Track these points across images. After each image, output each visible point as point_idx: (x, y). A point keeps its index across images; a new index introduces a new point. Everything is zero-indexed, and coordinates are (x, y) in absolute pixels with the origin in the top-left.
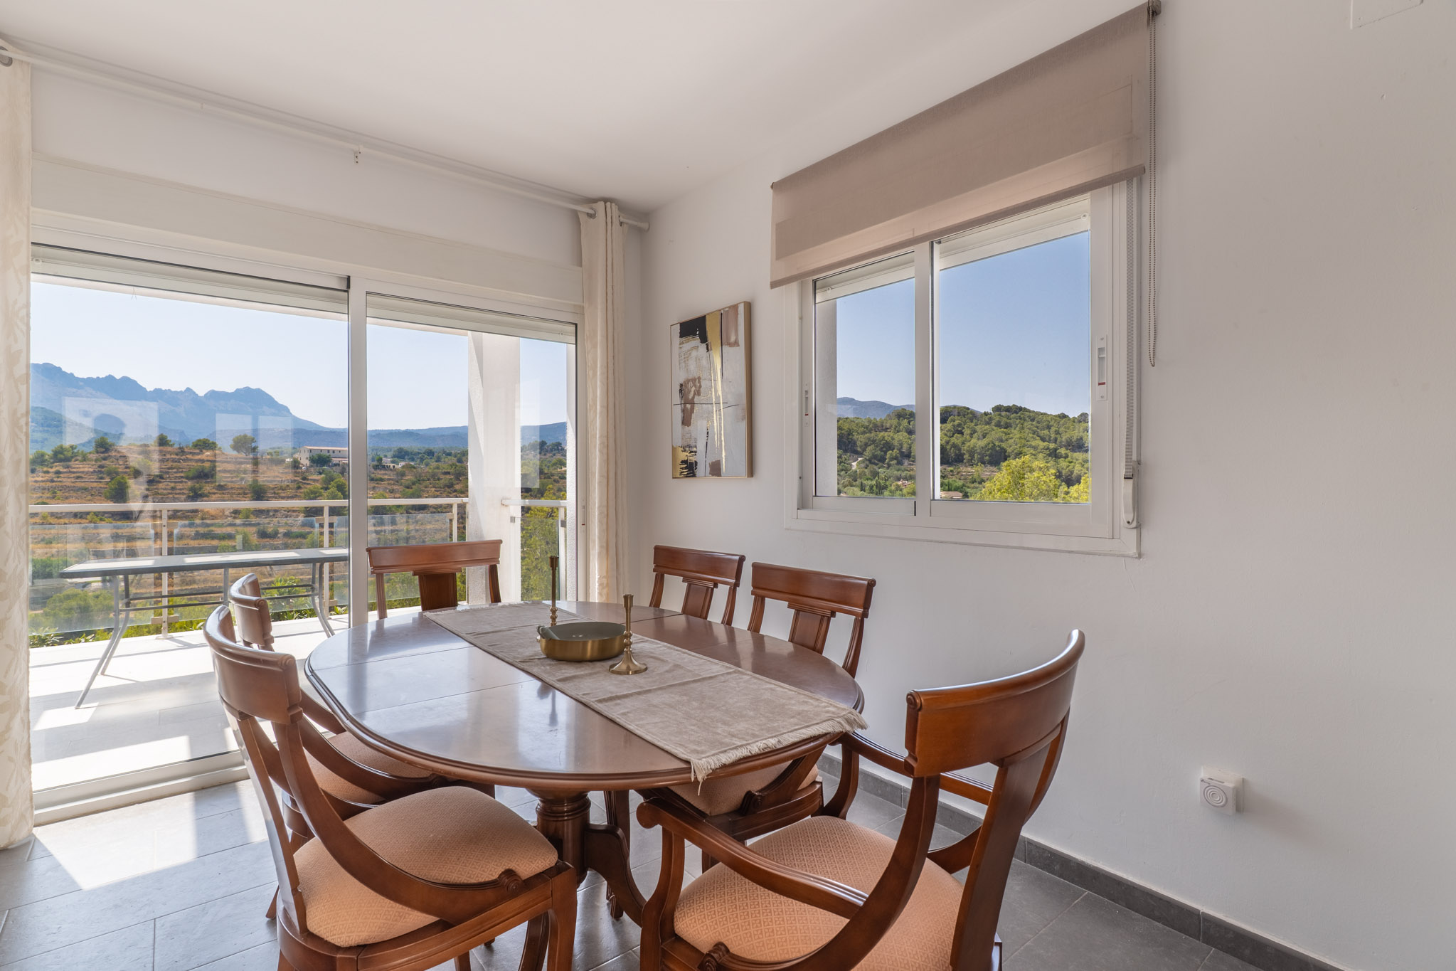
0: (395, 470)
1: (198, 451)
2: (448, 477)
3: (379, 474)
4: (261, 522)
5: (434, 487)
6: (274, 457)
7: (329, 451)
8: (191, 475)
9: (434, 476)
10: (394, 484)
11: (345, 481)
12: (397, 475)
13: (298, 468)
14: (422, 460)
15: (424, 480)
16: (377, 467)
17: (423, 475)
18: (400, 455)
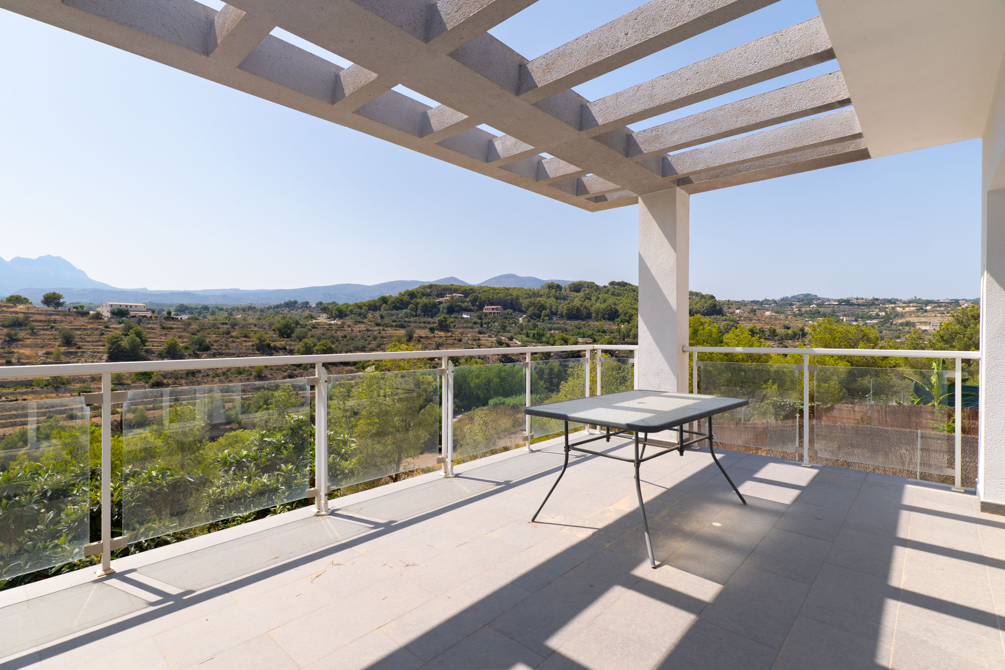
0: (183, 321)
1: (12, 305)
2: (225, 326)
3: (170, 324)
5: (215, 334)
6: (80, 310)
7: (127, 306)
8: (6, 324)
9: (214, 325)
10: (182, 332)
11: (142, 329)
12: (184, 324)
13: (101, 319)
14: (200, 314)
15: (206, 329)
16: (167, 319)
17: (206, 325)
18: (183, 309)
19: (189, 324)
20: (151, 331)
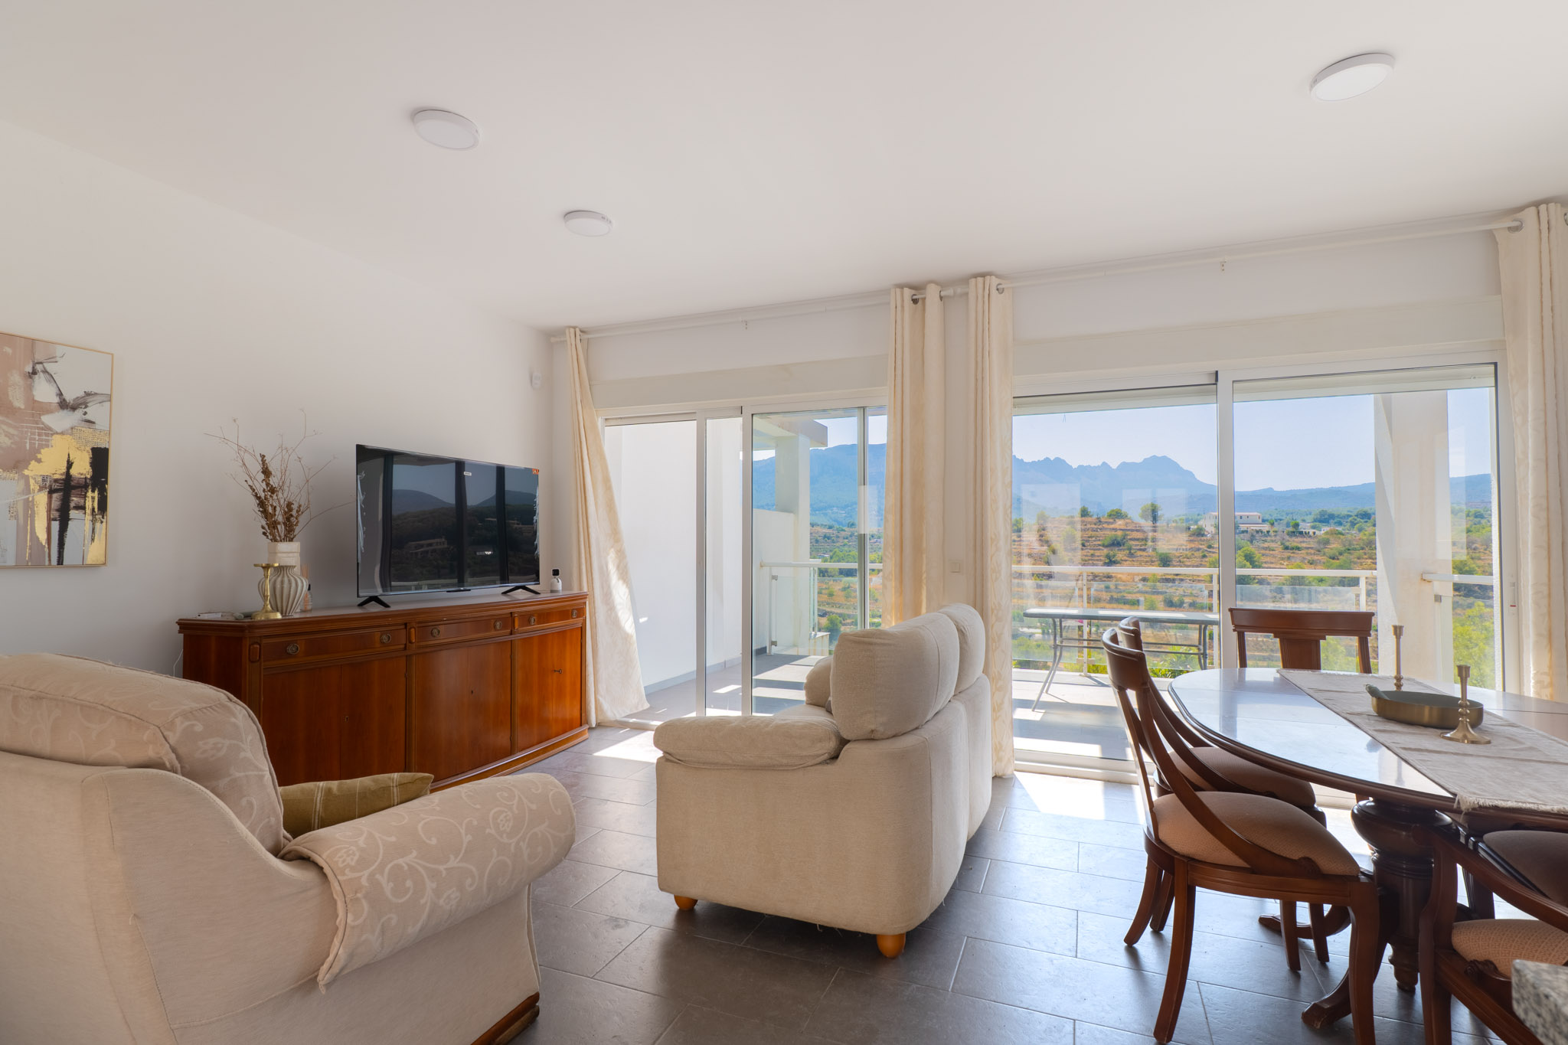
0: (1316, 537)
1: (1111, 521)
3: (1295, 542)
4: (1167, 591)
6: (1180, 524)
8: (1106, 544)
10: (1314, 554)
11: (1253, 550)
12: (1319, 542)
13: (1203, 535)
14: (1353, 524)
15: (1355, 549)
16: (1292, 534)
17: (1355, 543)
18: (1324, 518)
19: (1327, 542)
20: (1267, 552)
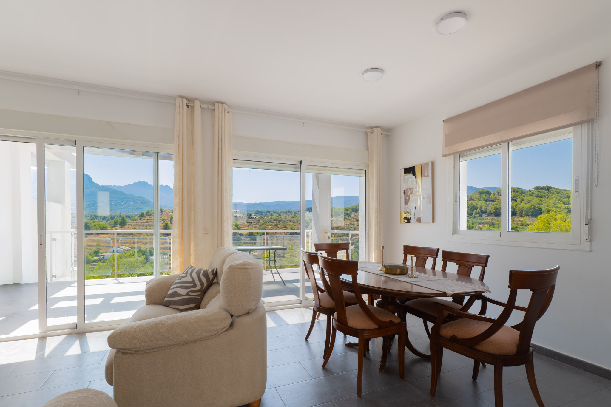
2: (275, 221)
3: (251, 220)
5: (270, 226)
9: (270, 221)
10: (256, 224)
12: (257, 221)
14: (266, 215)
15: (266, 223)
16: (249, 218)
17: (266, 221)
18: (258, 213)
19: (259, 221)
20: (242, 224)
